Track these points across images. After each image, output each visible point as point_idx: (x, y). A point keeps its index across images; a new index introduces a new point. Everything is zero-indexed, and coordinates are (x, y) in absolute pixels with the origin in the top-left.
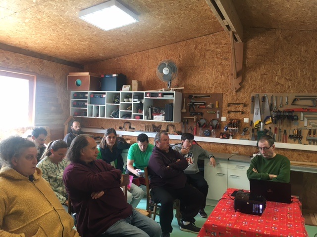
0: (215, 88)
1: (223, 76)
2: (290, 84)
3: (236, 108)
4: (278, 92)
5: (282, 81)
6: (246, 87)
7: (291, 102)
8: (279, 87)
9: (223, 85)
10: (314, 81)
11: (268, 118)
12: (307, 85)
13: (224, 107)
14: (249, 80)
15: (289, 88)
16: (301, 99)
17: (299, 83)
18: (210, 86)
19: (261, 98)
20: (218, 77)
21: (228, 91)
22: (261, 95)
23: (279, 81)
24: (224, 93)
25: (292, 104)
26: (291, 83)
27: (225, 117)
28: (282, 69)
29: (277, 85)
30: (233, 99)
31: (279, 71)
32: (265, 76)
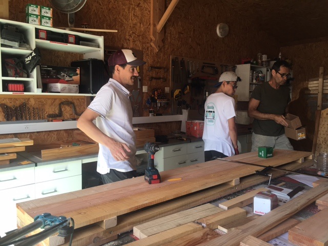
0: (134, 41)
1: (142, 26)
2: (199, 50)
3: (158, 73)
5: (194, 45)
6: (167, 46)
7: (200, 69)
8: (192, 51)
9: (143, 39)
10: (213, 48)
12: (209, 52)
13: (144, 71)
14: (169, 38)
15: (198, 53)
16: (208, 67)
17: (205, 49)
18: (127, 37)
20: (135, 24)
21: (148, 48)
23: (192, 45)
24: (144, 50)
25: (202, 72)
26: (200, 48)
27: (147, 87)
28: (194, 30)
29: (190, 48)
30: (154, 60)
31: (192, 33)
32: (182, 35)
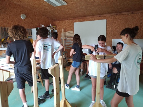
5: (10, 22)
19: (3, 29)
22: (3, 28)
23: (9, 22)
31: (8, 18)
32: (3, 19)
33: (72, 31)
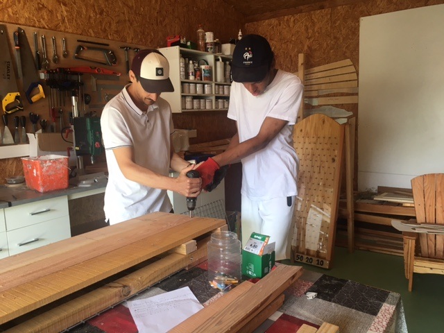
2: (65, 13)
4: (44, 28)
7: (72, 52)
8: (45, 13)
10: (101, 14)
11: (35, 85)
12: (92, 21)
15: (63, 21)
16: (89, 48)
17: (79, 13)
19: (11, 34)
25: (76, 58)
26: (67, 11)
29: (39, 9)
33: (348, 62)
